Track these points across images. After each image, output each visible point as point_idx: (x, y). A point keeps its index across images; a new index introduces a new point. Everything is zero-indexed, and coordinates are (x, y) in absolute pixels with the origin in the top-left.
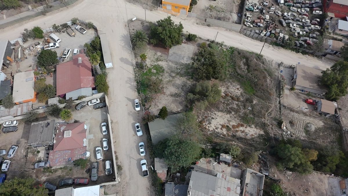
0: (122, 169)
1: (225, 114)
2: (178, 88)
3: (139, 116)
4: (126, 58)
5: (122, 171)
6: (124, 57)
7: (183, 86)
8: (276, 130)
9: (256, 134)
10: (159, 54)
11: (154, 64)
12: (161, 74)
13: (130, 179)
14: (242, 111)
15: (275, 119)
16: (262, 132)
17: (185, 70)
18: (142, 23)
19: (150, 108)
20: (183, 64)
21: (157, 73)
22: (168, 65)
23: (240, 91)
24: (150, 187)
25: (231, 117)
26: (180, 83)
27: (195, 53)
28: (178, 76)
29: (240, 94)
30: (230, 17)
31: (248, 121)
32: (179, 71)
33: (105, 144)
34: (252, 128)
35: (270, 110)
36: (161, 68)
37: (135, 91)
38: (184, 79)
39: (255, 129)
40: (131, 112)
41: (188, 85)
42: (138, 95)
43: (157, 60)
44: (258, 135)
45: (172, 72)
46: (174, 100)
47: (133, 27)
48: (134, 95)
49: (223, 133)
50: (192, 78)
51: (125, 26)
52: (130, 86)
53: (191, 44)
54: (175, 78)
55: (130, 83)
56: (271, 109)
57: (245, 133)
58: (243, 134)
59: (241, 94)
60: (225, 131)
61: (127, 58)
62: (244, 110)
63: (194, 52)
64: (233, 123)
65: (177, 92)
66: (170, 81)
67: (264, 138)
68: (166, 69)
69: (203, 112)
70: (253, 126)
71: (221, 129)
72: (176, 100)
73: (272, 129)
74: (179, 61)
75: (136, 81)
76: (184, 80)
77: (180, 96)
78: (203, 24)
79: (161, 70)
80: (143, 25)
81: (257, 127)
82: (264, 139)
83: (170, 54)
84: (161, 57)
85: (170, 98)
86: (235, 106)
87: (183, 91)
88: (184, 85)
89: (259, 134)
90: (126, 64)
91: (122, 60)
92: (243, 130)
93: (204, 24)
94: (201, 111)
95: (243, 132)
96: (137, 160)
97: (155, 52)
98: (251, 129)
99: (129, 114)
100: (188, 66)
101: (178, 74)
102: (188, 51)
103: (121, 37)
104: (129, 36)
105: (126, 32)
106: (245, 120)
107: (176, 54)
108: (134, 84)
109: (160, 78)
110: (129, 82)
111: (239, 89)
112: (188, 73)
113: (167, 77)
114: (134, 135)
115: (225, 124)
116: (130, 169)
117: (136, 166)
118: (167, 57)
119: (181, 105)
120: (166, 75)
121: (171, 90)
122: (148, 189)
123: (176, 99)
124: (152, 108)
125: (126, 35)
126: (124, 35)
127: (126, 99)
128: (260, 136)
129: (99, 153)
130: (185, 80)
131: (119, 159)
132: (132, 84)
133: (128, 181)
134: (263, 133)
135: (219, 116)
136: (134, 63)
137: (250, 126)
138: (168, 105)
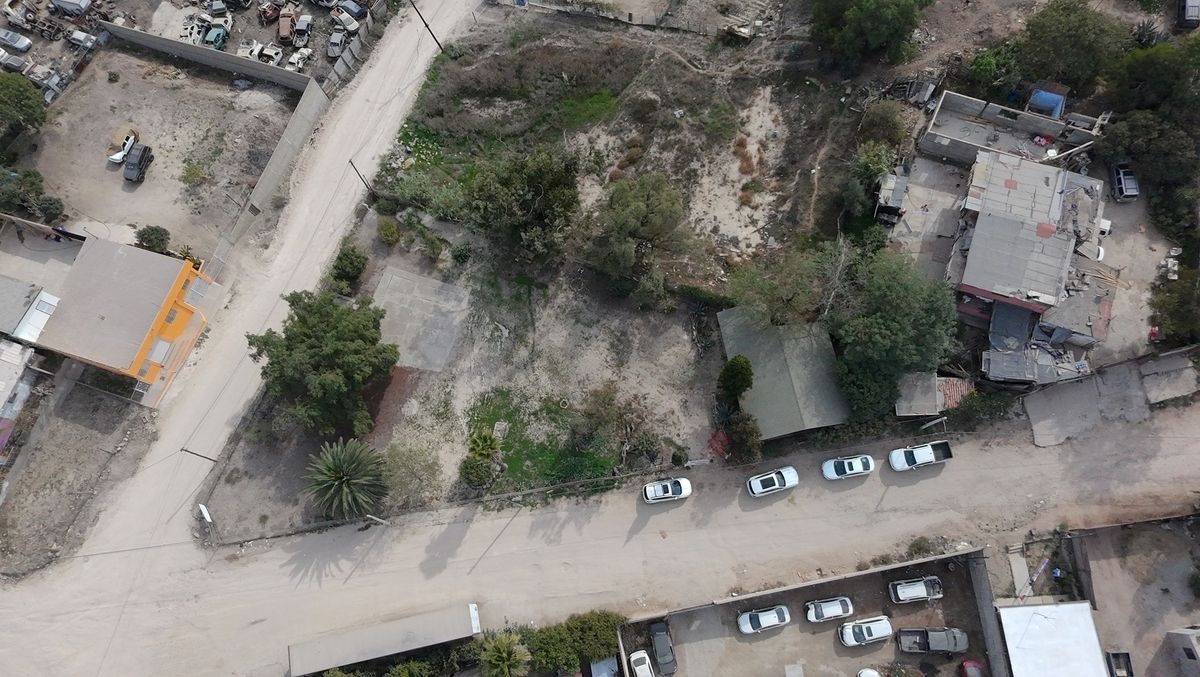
0: (922, 538)
1: (698, 189)
2: (586, 339)
3: (713, 484)
4: (428, 549)
5: (931, 536)
6: (420, 555)
7: (577, 322)
8: (760, 52)
9: (771, 110)
10: (412, 407)
11: (465, 429)
12: (516, 401)
13: (957, 508)
14: (687, 136)
15: (713, 51)
16: (767, 91)
17: (504, 310)
18: (229, 481)
19: (679, 442)
20: (472, 315)
21: (509, 417)
22: (473, 373)
23: (598, 136)
24: (979, 437)
25: (710, 174)
26: (565, 333)
27: (422, 267)
28: (531, 337)
29: (613, 138)
30: (252, 114)
31: (723, 125)
32: (506, 333)
33: (832, 610)
34: (748, 117)
35: (680, 58)
36: (484, 399)
37: (599, 502)
38: (545, 316)
39: (754, 109)
40: (693, 517)
41: (574, 303)
42: (618, 488)
43: (444, 413)
44: (774, 105)
45: (507, 359)
46: (641, 353)
47: (245, 524)
48: (617, 506)
49: (769, 204)
50: (544, 286)
51: (235, 562)
52: (572, 524)
53: (373, 279)
54: (539, 348)
55: (558, 526)
56: (677, 55)
57: (767, 139)
58: (771, 145)
59: (611, 133)
60: (765, 199)
61: (428, 543)
62: (686, 132)
63: (417, 269)
64: (733, 168)
65: (606, 345)
66: (554, 369)
67: (786, 90)
68: (495, 381)
69: (690, 259)
70: (743, 114)
71: (755, 208)
72: (643, 348)
73: (753, 62)
74: (456, 331)
75: (550, 500)
76: (549, 316)
77: (624, 333)
78: (272, 224)
79: (498, 401)
80: (246, 473)
81: (748, 103)
82: (791, 89)
83: (418, 364)
84: (428, 398)
85: (632, 370)
86: (669, 156)
87: (598, 321)
88: (576, 316)
89: (772, 101)
90: (459, 545)
91: (432, 566)
92: (756, 146)
93: (268, 220)
94: (687, 264)
95: (763, 146)
96: (888, 486)
97: (403, 423)
98: (752, 120)
99: (700, 524)
100: (484, 297)
101: (518, 338)
102: (410, 291)
103: (296, 580)
104: (297, 539)
105: (272, 554)
106: (722, 132)
107: (417, 339)
108: (566, 510)
109: (536, 405)
110: (556, 529)
111: (594, 135)
112: (518, 298)
113: (532, 378)
114: (792, 501)
115: (735, 194)
116: (921, 511)
117: (911, 487)
118: (433, 377)
119: (667, 329)
120: (521, 380)
121: (594, 364)
122: (986, 444)
123: (636, 346)
124: (678, 435)
125: (288, 557)
126: (290, 562)
127: (636, 536)
128: (777, 98)
129: (869, 629)
130: (549, 311)
131: (888, 551)
132: (563, 514)
133: (964, 516)
134: (769, 89)
135: (705, 208)
136: (457, 511)
137: (743, 123)
138: (666, 378)
